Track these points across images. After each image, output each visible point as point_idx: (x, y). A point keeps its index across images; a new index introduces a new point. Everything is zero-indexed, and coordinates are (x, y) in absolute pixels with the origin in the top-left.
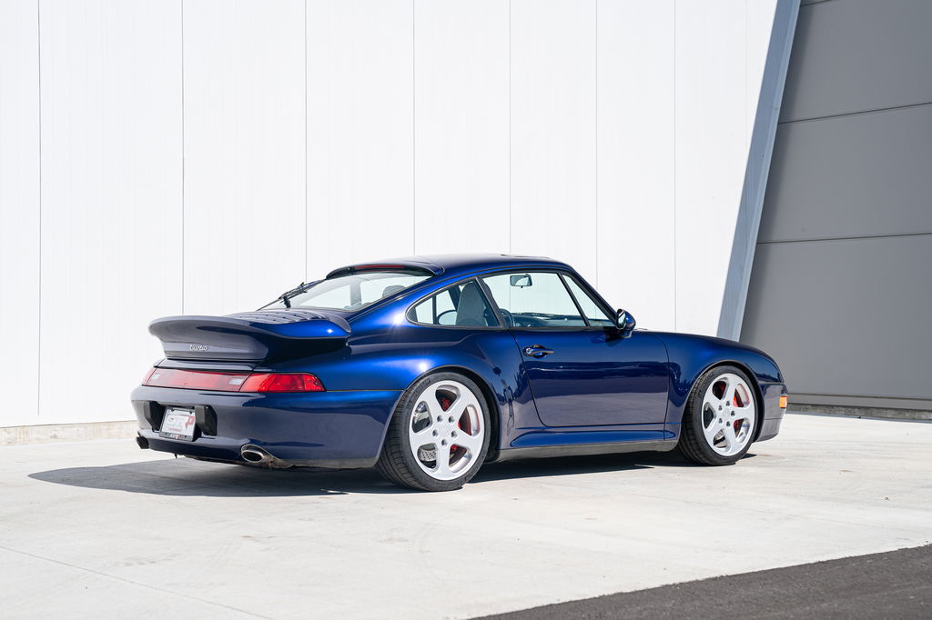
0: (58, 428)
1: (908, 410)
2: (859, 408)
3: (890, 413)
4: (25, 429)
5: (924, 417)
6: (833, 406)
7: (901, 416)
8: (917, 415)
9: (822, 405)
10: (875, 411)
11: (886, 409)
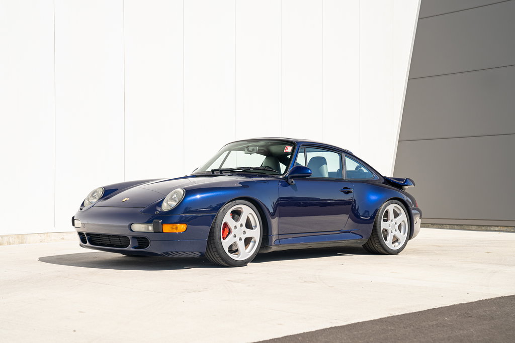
0: (65, 234)
1: (484, 226)
2: (457, 225)
3: (474, 228)
4: (49, 234)
5: (492, 229)
6: (443, 224)
7: (480, 229)
8: (489, 228)
9: (437, 224)
10: (466, 227)
11: (472, 225)
